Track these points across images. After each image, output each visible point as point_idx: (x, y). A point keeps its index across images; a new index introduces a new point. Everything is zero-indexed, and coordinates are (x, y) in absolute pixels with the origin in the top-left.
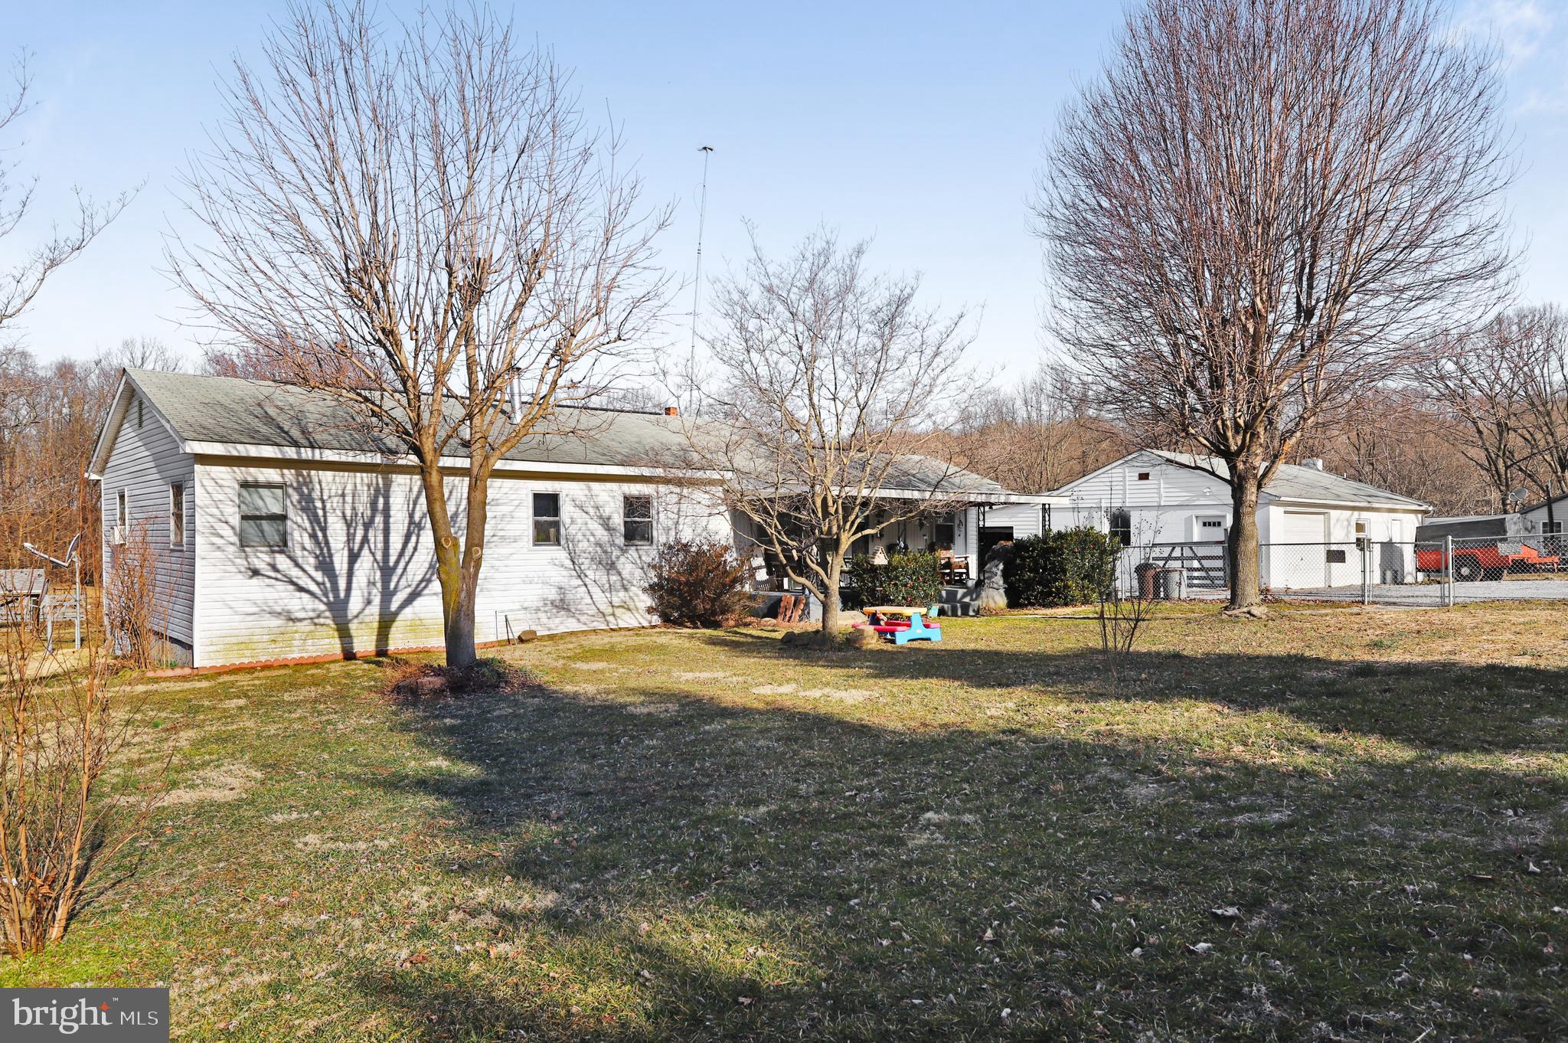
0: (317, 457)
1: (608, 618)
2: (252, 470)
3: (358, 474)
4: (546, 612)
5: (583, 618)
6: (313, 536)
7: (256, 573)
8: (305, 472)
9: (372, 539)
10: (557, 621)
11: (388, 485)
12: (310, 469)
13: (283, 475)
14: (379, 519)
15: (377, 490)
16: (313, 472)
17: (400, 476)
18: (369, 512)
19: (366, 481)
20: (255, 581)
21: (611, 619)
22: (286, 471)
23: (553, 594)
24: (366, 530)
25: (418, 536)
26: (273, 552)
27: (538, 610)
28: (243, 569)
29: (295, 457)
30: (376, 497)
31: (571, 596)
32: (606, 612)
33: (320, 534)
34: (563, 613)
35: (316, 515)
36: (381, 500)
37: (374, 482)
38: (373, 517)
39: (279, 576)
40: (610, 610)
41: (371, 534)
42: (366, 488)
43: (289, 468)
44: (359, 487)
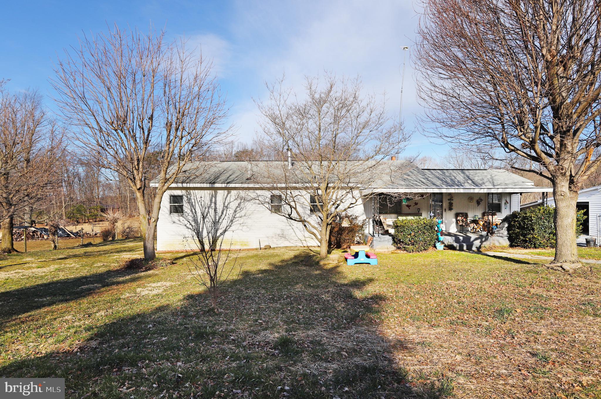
0: (188, 186)
1: (302, 242)
2: (173, 191)
3: (206, 191)
4: (276, 238)
5: (292, 241)
6: (192, 211)
7: (174, 222)
8: (189, 191)
9: (210, 212)
10: (280, 242)
11: (216, 194)
12: (190, 190)
13: (182, 192)
14: (213, 205)
15: (212, 196)
16: (191, 191)
17: (220, 191)
18: (209, 203)
19: (208, 193)
20: (174, 224)
21: (304, 242)
22: (183, 191)
23: (279, 232)
24: (209, 209)
25: (227, 211)
26: (179, 216)
27: (273, 237)
28: (170, 221)
29: (181, 186)
30: (212, 198)
31: (287, 233)
32: (302, 239)
33: (193, 210)
34: (283, 239)
35: (192, 205)
36: (214, 199)
37: (211, 193)
38: (211, 204)
39: (181, 223)
40: (304, 239)
41: (210, 210)
42: (208, 195)
43: (184, 190)
44: (206, 195)
